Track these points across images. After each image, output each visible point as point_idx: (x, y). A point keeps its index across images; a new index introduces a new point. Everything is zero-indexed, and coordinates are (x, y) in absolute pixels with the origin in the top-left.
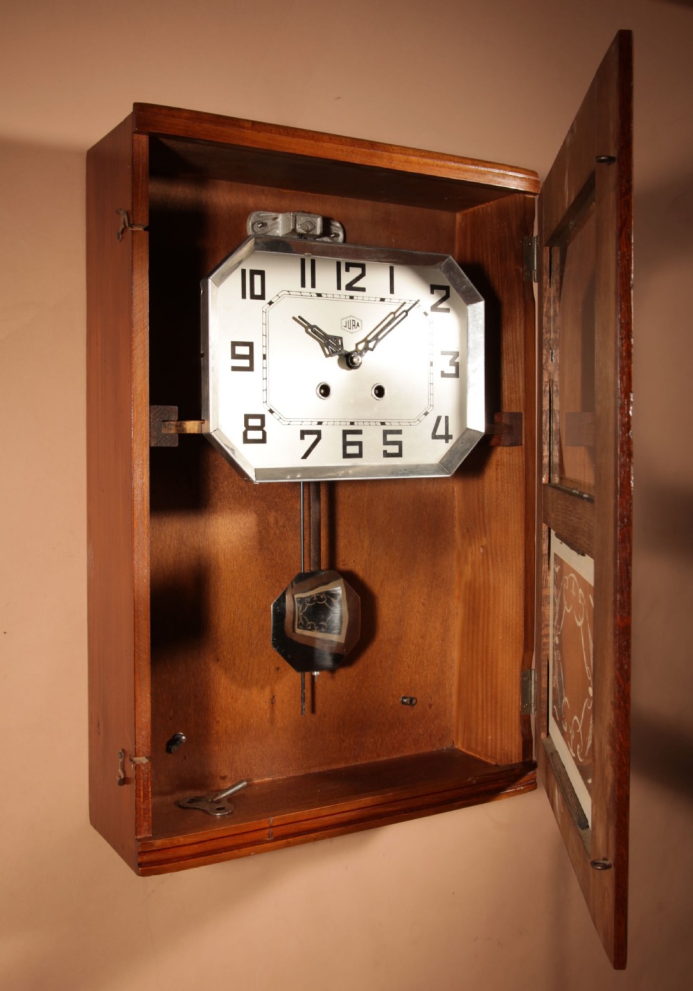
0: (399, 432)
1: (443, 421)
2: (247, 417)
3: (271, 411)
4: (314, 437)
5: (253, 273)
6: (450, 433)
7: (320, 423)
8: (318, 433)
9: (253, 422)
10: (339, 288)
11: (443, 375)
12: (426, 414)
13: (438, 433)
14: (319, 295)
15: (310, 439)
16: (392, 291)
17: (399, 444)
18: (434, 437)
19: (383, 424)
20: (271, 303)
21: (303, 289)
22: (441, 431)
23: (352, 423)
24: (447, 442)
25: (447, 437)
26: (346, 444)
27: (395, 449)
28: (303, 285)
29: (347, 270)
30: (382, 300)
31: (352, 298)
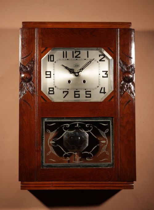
0: (90, 91)
1: (103, 89)
2: (49, 88)
3: (55, 87)
4: (67, 93)
5: (51, 56)
6: (105, 92)
7: (68, 89)
8: (68, 92)
9: (51, 89)
10: (73, 57)
11: (103, 77)
12: (98, 87)
13: (101, 92)
14: (68, 59)
15: (65, 93)
16: (88, 57)
17: (90, 94)
18: (100, 92)
19: (85, 89)
20: (55, 62)
21: (63, 58)
22: (103, 91)
23: (77, 89)
24: (104, 94)
25: (104, 93)
26: (75, 94)
27: (89, 96)
28: (64, 57)
29: (75, 53)
30: (85, 59)
31: (76, 59)
